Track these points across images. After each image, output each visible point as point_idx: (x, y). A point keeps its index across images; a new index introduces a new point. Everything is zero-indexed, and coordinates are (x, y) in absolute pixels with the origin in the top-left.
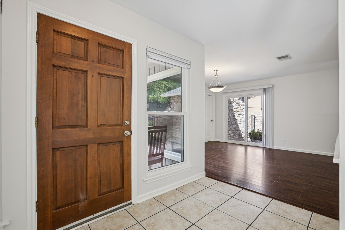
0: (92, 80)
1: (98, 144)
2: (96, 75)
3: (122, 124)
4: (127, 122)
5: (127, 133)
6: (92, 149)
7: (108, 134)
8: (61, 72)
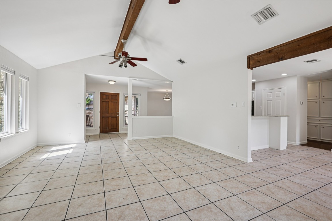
0: (109, 104)
1: (111, 117)
2: (110, 102)
3: (117, 113)
4: (118, 113)
5: (118, 115)
6: (110, 118)
7: (113, 115)
8: (104, 102)
